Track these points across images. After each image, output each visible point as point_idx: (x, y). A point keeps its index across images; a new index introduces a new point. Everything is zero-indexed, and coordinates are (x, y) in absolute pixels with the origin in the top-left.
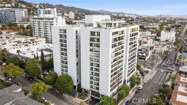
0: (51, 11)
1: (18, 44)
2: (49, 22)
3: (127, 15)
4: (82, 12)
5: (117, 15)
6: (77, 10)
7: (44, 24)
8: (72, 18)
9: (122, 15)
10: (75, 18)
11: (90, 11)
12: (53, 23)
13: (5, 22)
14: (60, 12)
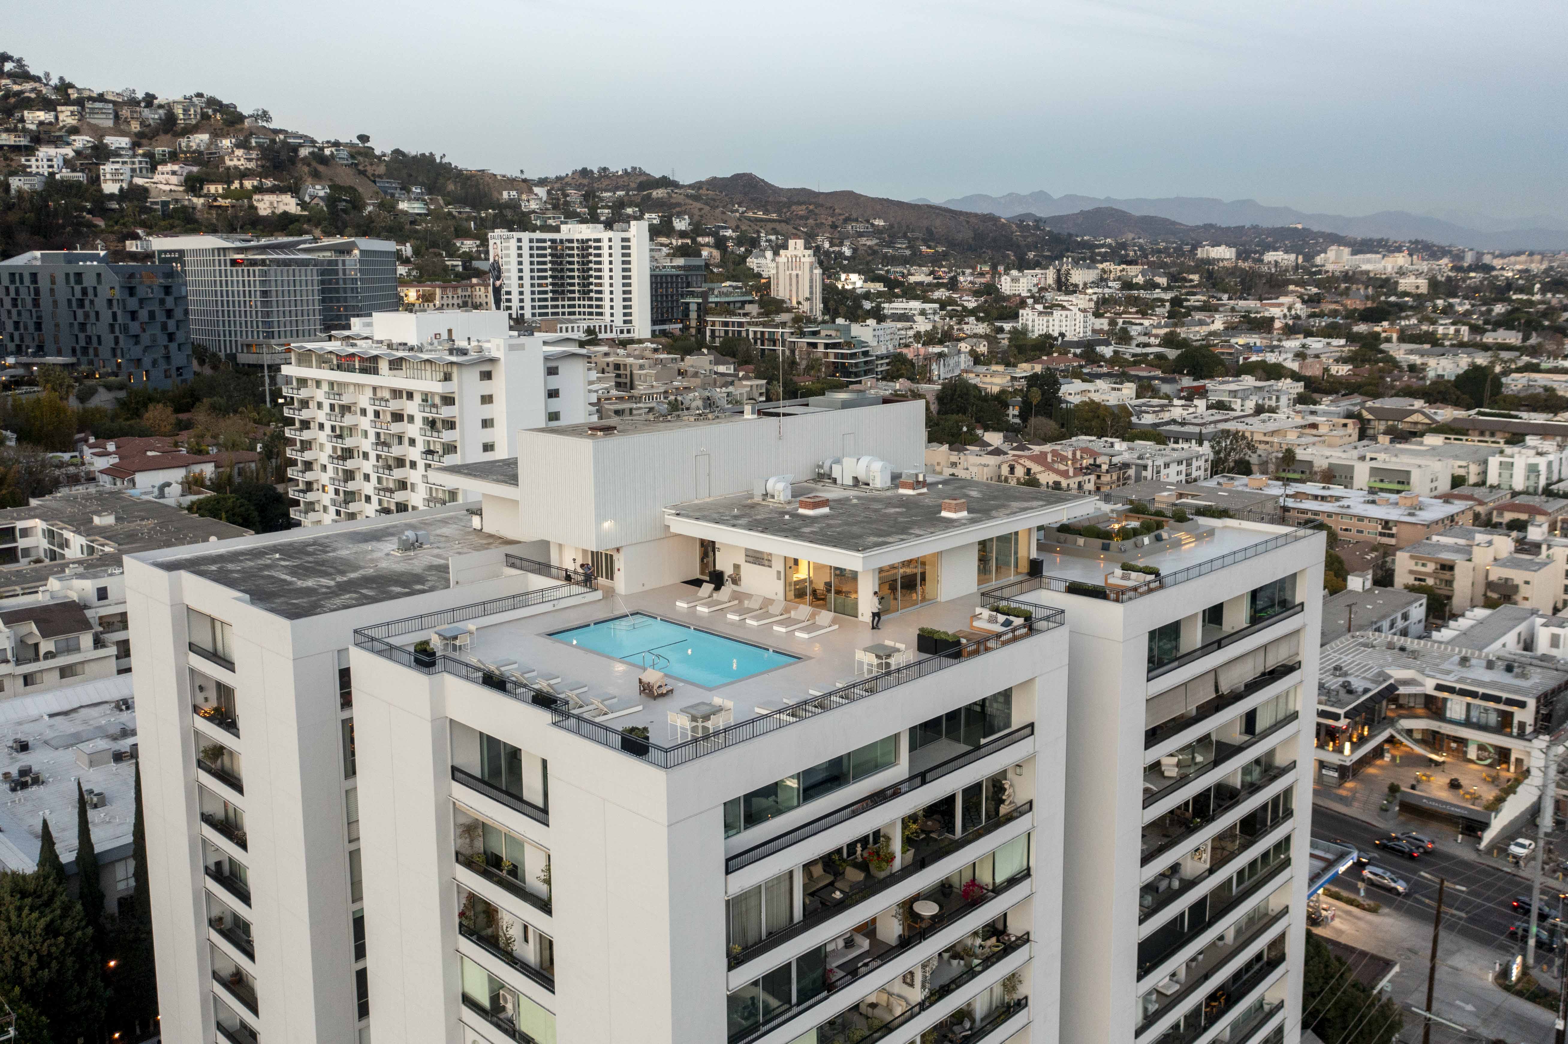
0: (605, 244)
1: (46, 646)
2: (418, 398)
3: (1338, 255)
4: (917, 234)
5: (1239, 256)
6: (877, 222)
7: (377, 414)
8: (799, 303)
9: (1286, 256)
10: (825, 301)
11: (990, 224)
12: (446, 412)
13: (161, 362)
14: (726, 238)
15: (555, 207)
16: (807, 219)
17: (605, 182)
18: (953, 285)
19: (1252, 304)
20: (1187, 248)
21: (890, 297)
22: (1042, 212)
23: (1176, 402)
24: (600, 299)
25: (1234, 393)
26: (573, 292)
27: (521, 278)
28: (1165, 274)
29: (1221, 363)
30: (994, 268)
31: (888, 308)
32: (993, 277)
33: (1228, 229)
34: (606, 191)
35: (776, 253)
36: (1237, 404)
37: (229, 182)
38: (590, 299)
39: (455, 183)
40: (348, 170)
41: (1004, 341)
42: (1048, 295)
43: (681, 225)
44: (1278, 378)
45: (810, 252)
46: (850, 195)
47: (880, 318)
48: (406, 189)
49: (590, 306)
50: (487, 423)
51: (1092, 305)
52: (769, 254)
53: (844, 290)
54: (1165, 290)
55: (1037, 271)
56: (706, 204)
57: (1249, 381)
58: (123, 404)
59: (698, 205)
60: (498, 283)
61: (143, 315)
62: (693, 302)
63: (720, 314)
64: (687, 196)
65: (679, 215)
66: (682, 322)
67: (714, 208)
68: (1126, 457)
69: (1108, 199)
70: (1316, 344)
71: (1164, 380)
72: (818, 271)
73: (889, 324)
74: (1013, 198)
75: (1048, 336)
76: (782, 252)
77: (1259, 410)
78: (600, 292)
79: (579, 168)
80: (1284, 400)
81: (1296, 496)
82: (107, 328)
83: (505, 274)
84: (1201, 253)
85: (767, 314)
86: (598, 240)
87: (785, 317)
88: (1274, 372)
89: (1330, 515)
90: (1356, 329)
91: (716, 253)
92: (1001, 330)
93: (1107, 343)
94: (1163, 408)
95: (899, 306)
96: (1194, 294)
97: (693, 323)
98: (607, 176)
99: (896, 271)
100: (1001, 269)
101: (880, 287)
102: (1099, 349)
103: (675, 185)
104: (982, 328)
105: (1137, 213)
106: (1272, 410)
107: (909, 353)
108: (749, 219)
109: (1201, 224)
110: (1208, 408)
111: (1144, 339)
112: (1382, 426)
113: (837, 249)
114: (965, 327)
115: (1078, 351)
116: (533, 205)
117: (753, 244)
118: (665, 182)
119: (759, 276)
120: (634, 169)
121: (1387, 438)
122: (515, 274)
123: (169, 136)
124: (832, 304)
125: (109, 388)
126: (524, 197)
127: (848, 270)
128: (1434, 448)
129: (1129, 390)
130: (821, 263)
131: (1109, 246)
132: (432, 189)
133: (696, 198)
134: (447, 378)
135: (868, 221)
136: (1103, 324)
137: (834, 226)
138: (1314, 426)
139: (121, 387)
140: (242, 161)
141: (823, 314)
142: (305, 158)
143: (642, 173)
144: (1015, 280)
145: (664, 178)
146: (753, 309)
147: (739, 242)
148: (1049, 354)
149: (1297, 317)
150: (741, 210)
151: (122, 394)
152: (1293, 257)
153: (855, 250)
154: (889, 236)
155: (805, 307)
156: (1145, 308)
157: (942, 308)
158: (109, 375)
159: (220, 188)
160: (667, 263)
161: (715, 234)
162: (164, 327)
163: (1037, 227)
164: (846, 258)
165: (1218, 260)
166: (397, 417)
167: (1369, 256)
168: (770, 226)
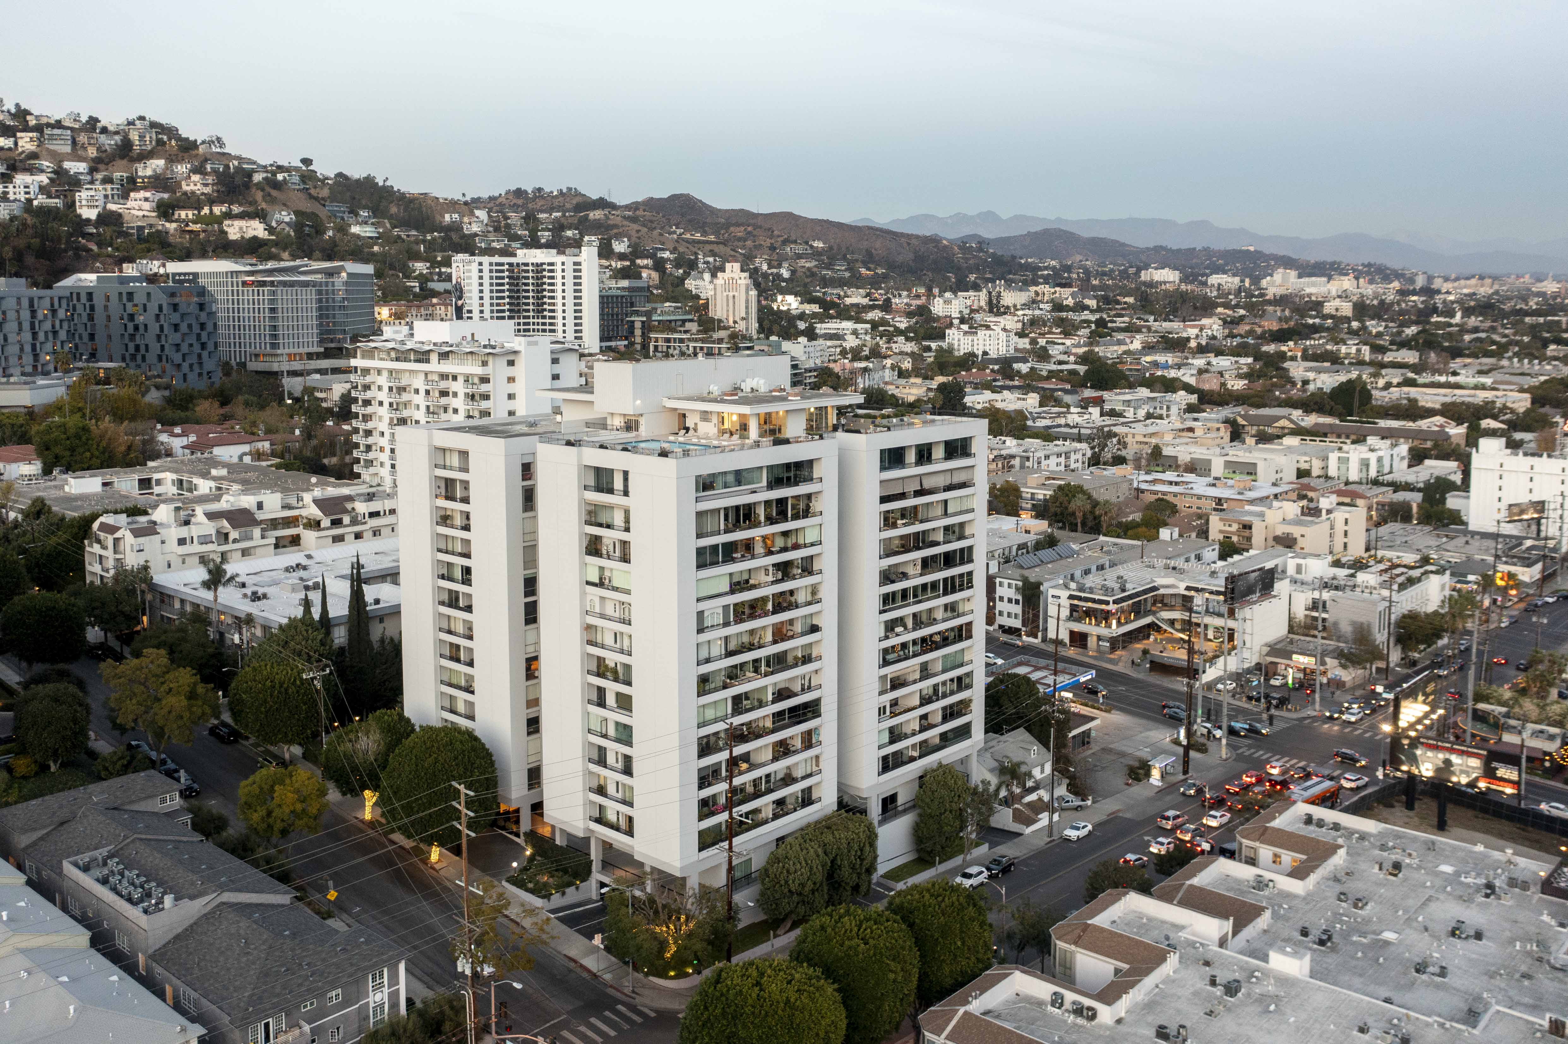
0: (559, 268)
1: (234, 535)
2: (461, 379)
3: (1285, 279)
4: (856, 256)
5: (1185, 279)
6: (816, 244)
7: (428, 392)
8: (735, 322)
9: (1230, 279)
10: (760, 321)
11: (931, 246)
12: (484, 388)
13: (196, 368)
14: (663, 261)
15: (497, 229)
16: (745, 240)
17: (540, 203)
18: (886, 307)
19: (1176, 325)
20: (1132, 271)
21: (823, 317)
22: (988, 233)
23: (1073, 410)
24: (553, 318)
25: (1128, 403)
26: (528, 311)
27: (481, 298)
28: (1095, 297)
29: (1125, 377)
30: (929, 290)
31: (821, 328)
32: (928, 299)
33: (1179, 251)
34: (542, 211)
35: (714, 275)
36: (1130, 414)
37: (199, 209)
38: (544, 317)
39: (398, 206)
40: (299, 194)
41: (930, 357)
42: (978, 317)
43: (620, 247)
44: (1174, 391)
45: (746, 274)
46: (790, 215)
47: (811, 334)
48: (353, 212)
49: (544, 324)
50: (511, 397)
51: (1020, 325)
52: (707, 276)
53: (780, 311)
54: (1092, 311)
55: (971, 293)
56: (644, 225)
57: (1144, 392)
58: (169, 401)
59: (635, 227)
60: (460, 303)
61: (184, 328)
62: (638, 320)
63: (662, 332)
64: (624, 217)
65: (618, 237)
66: (626, 338)
67: (652, 229)
68: (1014, 451)
69: (1059, 220)
70: (1223, 362)
71: (1066, 392)
72: (753, 293)
73: (821, 341)
74: (960, 218)
75: (973, 355)
76: (719, 274)
77: (1149, 416)
78: (553, 311)
79: (513, 188)
80: (1174, 410)
81: (1155, 482)
82: (155, 338)
83: (466, 295)
84: (1144, 276)
85: (705, 331)
86: (552, 264)
87: (722, 334)
88: (1170, 386)
89: (1175, 495)
90: (1265, 348)
91: (655, 275)
92: (929, 349)
93: (1024, 360)
94: (1059, 415)
95: (833, 326)
96: (1122, 316)
97: (638, 340)
98: (542, 197)
99: (832, 293)
100: (936, 291)
101: (815, 308)
102: (1016, 366)
103: (613, 206)
104: (910, 347)
105: (1086, 234)
106: (1160, 417)
107: (836, 368)
108: (687, 241)
109: (1151, 245)
110: (1102, 415)
111: (1064, 358)
112: (1254, 430)
113: (775, 271)
114: (894, 346)
115: (996, 367)
116: (475, 228)
117: (692, 265)
118: (602, 203)
119: (698, 297)
120: (569, 189)
121: (1253, 440)
122: (476, 295)
123: (124, 162)
124: (766, 323)
125: (158, 387)
126: (466, 220)
127: (784, 292)
128: (1289, 448)
129: (1032, 400)
130: (757, 285)
131: (1053, 268)
132: (378, 212)
133: (634, 220)
134: (485, 364)
135: (807, 243)
136: (1024, 343)
137: (773, 248)
138: (1191, 430)
139: (167, 387)
140: (199, 186)
141: (759, 332)
142: (259, 183)
143: (578, 194)
144: (948, 302)
145: (601, 199)
146: (693, 327)
147: (678, 266)
148: (968, 370)
149: (1214, 338)
150: (679, 231)
151: (167, 393)
152: (1237, 280)
153: (793, 272)
154: (828, 258)
155: (741, 326)
156: (1068, 329)
157: (873, 328)
158: (155, 377)
159: (190, 214)
160: (613, 284)
161: (653, 256)
162: (199, 336)
163: (980, 250)
164: (784, 280)
165: (1161, 283)
166: (444, 393)
167: (1313, 279)
168: (708, 247)
